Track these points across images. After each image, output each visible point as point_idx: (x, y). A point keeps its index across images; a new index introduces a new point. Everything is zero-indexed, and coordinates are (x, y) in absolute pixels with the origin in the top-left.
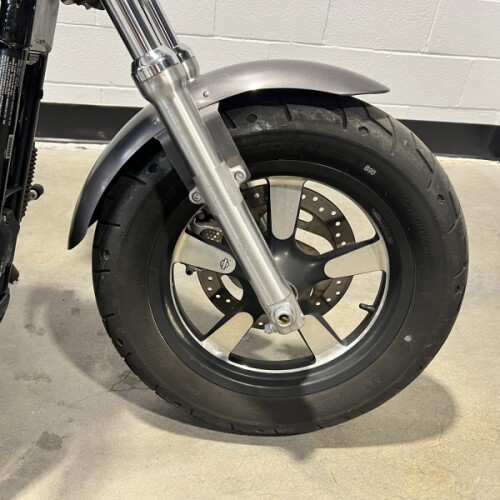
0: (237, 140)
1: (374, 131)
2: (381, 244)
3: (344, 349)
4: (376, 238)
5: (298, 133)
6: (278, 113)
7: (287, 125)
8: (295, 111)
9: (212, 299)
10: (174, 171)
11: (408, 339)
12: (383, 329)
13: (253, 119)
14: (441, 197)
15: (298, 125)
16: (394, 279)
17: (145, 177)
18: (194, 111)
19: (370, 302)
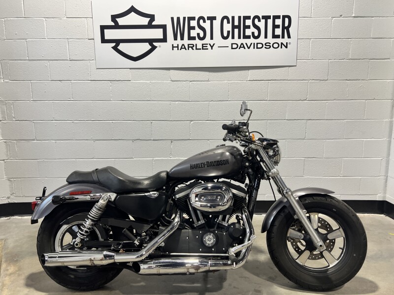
0: (303, 204)
1: (333, 201)
2: (341, 229)
3: (338, 261)
4: (340, 228)
5: (316, 202)
6: (311, 199)
7: (314, 201)
8: (315, 198)
9: (295, 250)
10: (289, 212)
11: (355, 255)
12: (347, 254)
13: (306, 200)
14: (353, 215)
15: (316, 201)
16: (347, 239)
17: (282, 214)
18: (294, 198)
19: (342, 247)
